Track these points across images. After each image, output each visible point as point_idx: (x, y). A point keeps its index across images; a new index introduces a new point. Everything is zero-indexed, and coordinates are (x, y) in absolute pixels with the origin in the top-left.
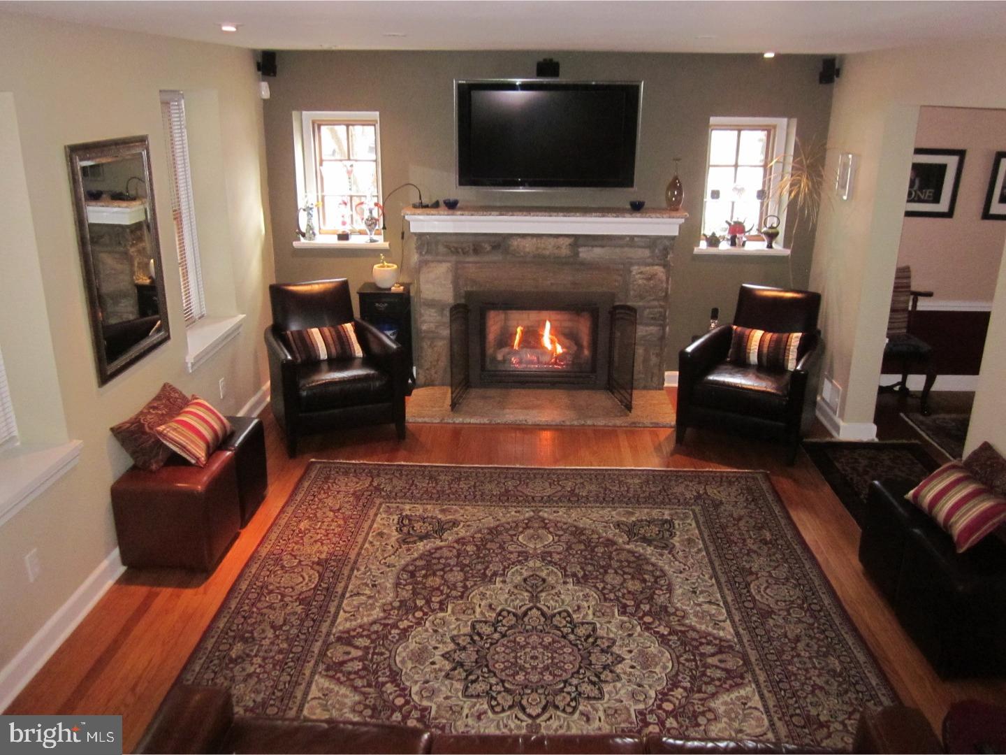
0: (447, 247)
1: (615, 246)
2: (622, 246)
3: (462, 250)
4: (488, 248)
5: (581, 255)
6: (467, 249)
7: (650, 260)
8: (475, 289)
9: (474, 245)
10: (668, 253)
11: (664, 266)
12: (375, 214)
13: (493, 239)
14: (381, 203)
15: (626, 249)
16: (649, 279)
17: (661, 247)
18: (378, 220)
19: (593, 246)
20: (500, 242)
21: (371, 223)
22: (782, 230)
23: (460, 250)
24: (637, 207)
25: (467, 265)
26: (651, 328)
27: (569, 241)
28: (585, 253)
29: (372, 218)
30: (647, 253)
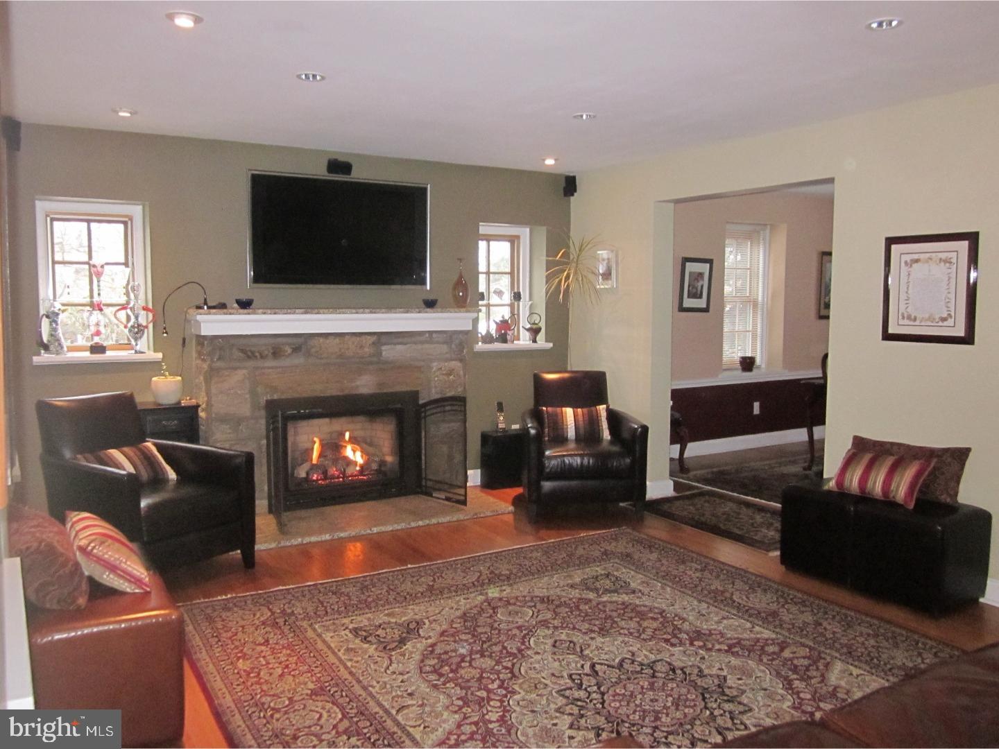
0: (243, 351)
1: (415, 343)
2: (422, 343)
3: (261, 354)
4: (289, 351)
5: (384, 353)
6: (266, 352)
7: (448, 356)
8: (275, 397)
9: (273, 348)
10: (463, 348)
11: (461, 360)
12: (142, 321)
13: (294, 340)
14: (150, 306)
15: (427, 346)
16: (449, 374)
17: (457, 341)
18: (146, 327)
19: (395, 344)
20: (300, 343)
21: (138, 331)
22: (543, 325)
23: (257, 354)
24: (430, 304)
25: (267, 371)
26: (453, 424)
27: (373, 339)
28: (389, 352)
29: (139, 325)
30: (445, 348)
